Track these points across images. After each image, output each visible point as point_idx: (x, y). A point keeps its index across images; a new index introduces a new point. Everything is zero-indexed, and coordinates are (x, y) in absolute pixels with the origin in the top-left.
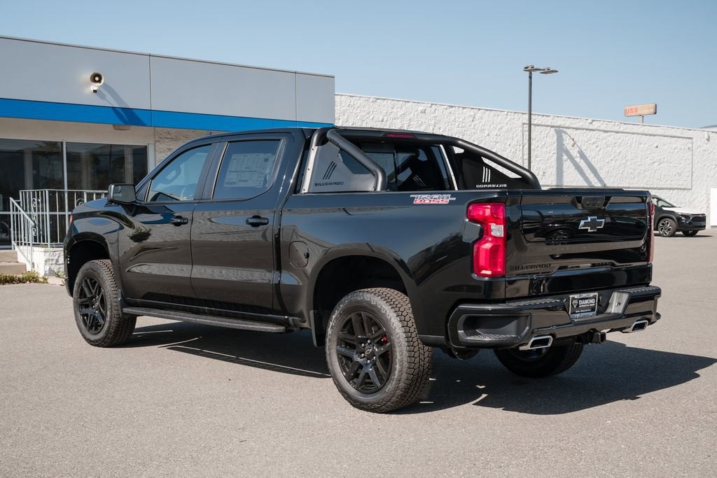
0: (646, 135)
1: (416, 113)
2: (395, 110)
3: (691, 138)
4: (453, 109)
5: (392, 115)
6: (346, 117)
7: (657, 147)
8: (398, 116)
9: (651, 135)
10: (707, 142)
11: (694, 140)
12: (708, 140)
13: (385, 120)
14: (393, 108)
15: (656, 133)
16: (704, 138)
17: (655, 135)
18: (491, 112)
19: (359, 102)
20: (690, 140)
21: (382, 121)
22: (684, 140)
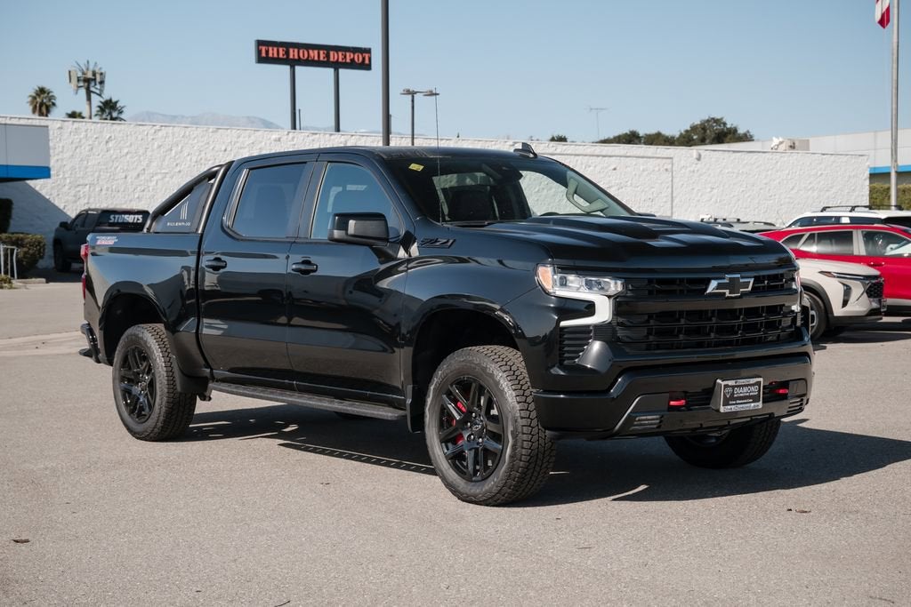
0: (598, 156)
1: (268, 142)
2: (241, 139)
3: (671, 158)
4: (318, 136)
5: (238, 145)
6: (180, 148)
7: (615, 169)
8: (246, 145)
9: (604, 156)
10: (696, 161)
11: (674, 160)
12: (699, 159)
13: (229, 149)
14: (239, 137)
15: (613, 154)
16: (692, 156)
17: (610, 156)
18: (369, 138)
19: (195, 132)
20: (669, 161)
21: (225, 150)
22: (659, 160)
